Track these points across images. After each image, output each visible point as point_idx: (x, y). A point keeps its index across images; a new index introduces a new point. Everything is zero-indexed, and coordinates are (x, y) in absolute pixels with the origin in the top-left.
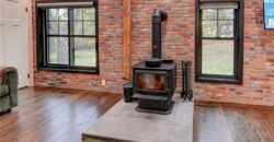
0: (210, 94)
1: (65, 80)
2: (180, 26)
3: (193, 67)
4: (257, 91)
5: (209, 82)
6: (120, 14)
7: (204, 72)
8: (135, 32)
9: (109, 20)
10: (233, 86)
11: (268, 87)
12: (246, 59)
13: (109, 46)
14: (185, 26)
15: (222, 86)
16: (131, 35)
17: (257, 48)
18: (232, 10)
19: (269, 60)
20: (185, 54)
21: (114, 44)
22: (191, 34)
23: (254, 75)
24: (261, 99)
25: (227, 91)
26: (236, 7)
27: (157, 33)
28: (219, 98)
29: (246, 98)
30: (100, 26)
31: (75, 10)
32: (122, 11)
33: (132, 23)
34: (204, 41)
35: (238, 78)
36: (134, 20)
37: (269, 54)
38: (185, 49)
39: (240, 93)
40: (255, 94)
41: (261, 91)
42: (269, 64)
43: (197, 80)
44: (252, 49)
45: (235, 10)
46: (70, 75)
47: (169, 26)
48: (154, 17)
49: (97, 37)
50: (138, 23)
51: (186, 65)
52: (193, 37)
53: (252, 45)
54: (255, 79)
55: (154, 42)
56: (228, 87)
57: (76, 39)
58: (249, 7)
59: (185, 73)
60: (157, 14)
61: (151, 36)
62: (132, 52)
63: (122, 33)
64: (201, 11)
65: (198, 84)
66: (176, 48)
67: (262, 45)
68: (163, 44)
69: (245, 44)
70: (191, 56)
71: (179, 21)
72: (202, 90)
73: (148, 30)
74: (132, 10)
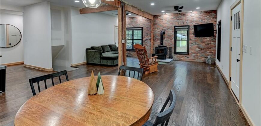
0: (179, 58)
1: (131, 54)
2: (169, 36)
3: (173, 49)
4: (194, 57)
5: (178, 54)
6: (150, 32)
7: (177, 51)
8: (155, 38)
9: (146, 34)
10: (186, 55)
11: (197, 56)
12: (190, 47)
13: (146, 43)
14: (171, 36)
15: (183, 55)
16: (154, 39)
17: (193, 43)
18: (187, 31)
19: (197, 47)
20: (171, 45)
21: (148, 42)
22: (173, 39)
23: (193, 52)
24: (195, 60)
25: (184, 57)
26: (187, 30)
27: (162, 38)
28: (182, 59)
29: (190, 59)
30: (143, 36)
31: (134, 31)
32: (151, 31)
33: (154, 35)
34: (177, 41)
35: (188, 53)
36: (154, 34)
37: (197, 45)
38: (171, 43)
39: (188, 58)
40: (193, 58)
41: (195, 57)
42: (197, 48)
43: (174, 54)
44: (192, 43)
45: (188, 31)
46: (133, 52)
47: (166, 36)
48: (161, 34)
49: (142, 40)
50: (156, 35)
51: (171, 48)
52: (173, 40)
53: (192, 42)
54: (193, 53)
55: (161, 41)
56: (184, 56)
57: (134, 40)
58: (191, 30)
59: (171, 52)
60: (162, 33)
61: (160, 39)
62: (154, 45)
63: (151, 38)
64: (176, 31)
65: (175, 55)
66: (168, 43)
67: (195, 42)
68: (164, 42)
69: (190, 42)
70: (173, 46)
71: (169, 34)
72: (176, 57)
73: (159, 37)
74: (154, 31)
